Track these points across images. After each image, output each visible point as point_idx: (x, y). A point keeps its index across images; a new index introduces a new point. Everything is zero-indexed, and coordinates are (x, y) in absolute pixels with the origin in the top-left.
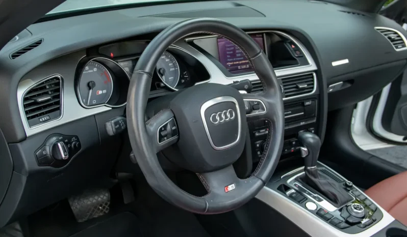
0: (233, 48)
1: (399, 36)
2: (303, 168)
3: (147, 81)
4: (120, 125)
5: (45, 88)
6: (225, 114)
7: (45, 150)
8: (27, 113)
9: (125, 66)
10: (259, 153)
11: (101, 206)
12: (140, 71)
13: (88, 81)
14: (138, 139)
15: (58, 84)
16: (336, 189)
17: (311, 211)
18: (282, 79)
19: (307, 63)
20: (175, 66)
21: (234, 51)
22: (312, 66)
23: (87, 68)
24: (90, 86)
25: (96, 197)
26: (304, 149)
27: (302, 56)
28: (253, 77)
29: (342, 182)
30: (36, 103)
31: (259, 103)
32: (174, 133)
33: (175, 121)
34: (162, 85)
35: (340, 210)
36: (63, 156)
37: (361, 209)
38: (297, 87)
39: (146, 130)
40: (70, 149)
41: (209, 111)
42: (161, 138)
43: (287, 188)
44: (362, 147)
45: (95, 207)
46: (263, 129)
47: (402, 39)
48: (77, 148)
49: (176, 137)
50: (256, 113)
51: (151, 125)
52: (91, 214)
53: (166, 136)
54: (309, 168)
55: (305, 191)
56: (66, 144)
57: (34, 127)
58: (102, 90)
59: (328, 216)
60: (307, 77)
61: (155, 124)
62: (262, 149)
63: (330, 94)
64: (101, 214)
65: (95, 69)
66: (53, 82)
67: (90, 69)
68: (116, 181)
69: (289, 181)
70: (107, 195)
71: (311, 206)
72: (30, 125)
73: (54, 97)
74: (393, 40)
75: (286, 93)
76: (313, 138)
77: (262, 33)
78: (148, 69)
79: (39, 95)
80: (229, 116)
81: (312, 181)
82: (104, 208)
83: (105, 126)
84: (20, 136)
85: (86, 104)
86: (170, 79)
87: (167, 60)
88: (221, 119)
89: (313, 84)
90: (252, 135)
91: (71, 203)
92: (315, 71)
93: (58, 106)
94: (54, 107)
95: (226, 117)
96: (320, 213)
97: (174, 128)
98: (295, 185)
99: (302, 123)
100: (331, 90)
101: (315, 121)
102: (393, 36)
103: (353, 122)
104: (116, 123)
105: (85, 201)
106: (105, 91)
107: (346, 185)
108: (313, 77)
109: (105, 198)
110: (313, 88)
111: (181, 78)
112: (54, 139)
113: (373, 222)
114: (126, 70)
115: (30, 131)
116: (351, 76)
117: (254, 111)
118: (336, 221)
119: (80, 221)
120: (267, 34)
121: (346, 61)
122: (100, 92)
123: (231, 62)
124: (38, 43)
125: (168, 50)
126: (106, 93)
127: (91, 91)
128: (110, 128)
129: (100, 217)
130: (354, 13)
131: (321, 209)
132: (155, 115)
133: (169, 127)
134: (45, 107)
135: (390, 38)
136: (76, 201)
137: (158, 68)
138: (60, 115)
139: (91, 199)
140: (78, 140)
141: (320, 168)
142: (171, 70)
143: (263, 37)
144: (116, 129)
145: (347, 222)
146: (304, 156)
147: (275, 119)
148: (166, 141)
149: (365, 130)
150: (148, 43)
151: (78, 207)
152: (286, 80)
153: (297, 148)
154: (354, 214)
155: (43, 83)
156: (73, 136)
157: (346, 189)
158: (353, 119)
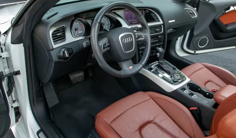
0: (130, 15)
1: (193, 12)
2: (158, 61)
3: (99, 26)
4: (88, 43)
5: (59, 30)
6: (128, 39)
7: (60, 53)
8: (53, 39)
9: (89, 22)
10: (141, 56)
11: (81, 77)
12: (96, 22)
13: (75, 28)
14: (95, 48)
15: (64, 29)
16: (170, 69)
17: (160, 77)
18: (150, 27)
19: (159, 21)
20: (108, 22)
21: (131, 16)
22: (161, 22)
23: (75, 23)
24: (76, 30)
25: (79, 74)
26: (158, 54)
27: (157, 18)
28: (139, 26)
29: (172, 67)
30: (56, 36)
31: (141, 35)
32: (109, 46)
33: (109, 41)
34: (104, 29)
35: (171, 77)
36: (67, 56)
37: (179, 76)
38: (155, 30)
39: (98, 45)
40: (69, 53)
41: (122, 38)
42: (104, 48)
43: (152, 69)
44: (179, 55)
45: (79, 77)
46: (142, 46)
47: (194, 13)
48: (72, 53)
49: (109, 48)
50: (140, 39)
51: (100, 43)
52: (77, 80)
53: (106, 47)
54: (160, 61)
55: (158, 70)
56: (68, 51)
57: (56, 45)
58: (81, 31)
59: (167, 79)
60: (159, 26)
61: (102, 43)
62: (142, 54)
63: (168, 34)
64: (81, 80)
65: (78, 23)
66: (62, 28)
67: (76, 23)
68: (87, 67)
69: (152, 66)
70: (83, 73)
71: (160, 75)
72: (55, 44)
73: (63, 34)
74: (191, 13)
75: (151, 32)
76: (161, 50)
77: (142, 9)
78: (98, 21)
79: (57, 33)
80: (130, 40)
81: (161, 66)
82: (82, 78)
83: (82, 44)
84: (51, 48)
85: (75, 36)
86: (106, 27)
87: (105, 20)
88: (127, 41)
89: (162, 29)
90: (138, 49)
91: (70, 76)
92: (162, 24)
93: (64, 37)
94: (63, 38)
95: (129, 40)
96: (164, 78)
97: (109, 44)
98: (155, 68)
99: (157, 44)
100: (168, 32)
101: (162, 43)
102: (191, 12)
103: (176, 46)
104: (87, 43)
105: (75, 75)
106: (81, 32)
107: (174, 68)
108: (161, 27)
109: (82, 74)
110: (161, 31)
111: (111, 27)
112: (63, 50)
113: (183, 81)
114: (90, 23)
115: (55, 46)
116: (176, 27)
117: (139, 38)
118: (170, 81)
119: (73, 83)
120: (144, 9)
121: (174, 21)
122: (80, 32)
123: (130, 20)
124: (57, 13)
125: (105, 16)
126: (82, 32)
127: (76, 31)
128: (85, 45)
129: (80, 81)
130: (177, 3)
131: (164, 77)
132: (101, 39)
133: (107, 44)
134: (60, 37)
135: (190, 13)
136: (71, 75)
137: (102, 23)
138: (65, 40)
139: (77, 74)
140: (72, 50)
141: (164, 62)
142: (107, 23)
143: (142, 11)
144: (87, 45)
145: (174, 81)
146: (158, 57)
147: (147, 41)
148: (106, 49)
149: (181, 48)
150: (97, 13)
151: (72, 77)
152: (151, 27)
153: (156, 54)
154: (176, 78)
155: (59, 28)
156: (70, 48)
157: (173, 69)
158: (176, 44)
